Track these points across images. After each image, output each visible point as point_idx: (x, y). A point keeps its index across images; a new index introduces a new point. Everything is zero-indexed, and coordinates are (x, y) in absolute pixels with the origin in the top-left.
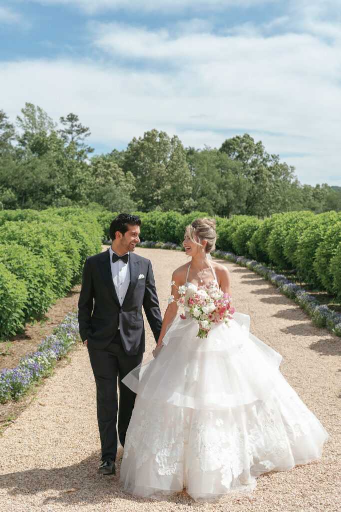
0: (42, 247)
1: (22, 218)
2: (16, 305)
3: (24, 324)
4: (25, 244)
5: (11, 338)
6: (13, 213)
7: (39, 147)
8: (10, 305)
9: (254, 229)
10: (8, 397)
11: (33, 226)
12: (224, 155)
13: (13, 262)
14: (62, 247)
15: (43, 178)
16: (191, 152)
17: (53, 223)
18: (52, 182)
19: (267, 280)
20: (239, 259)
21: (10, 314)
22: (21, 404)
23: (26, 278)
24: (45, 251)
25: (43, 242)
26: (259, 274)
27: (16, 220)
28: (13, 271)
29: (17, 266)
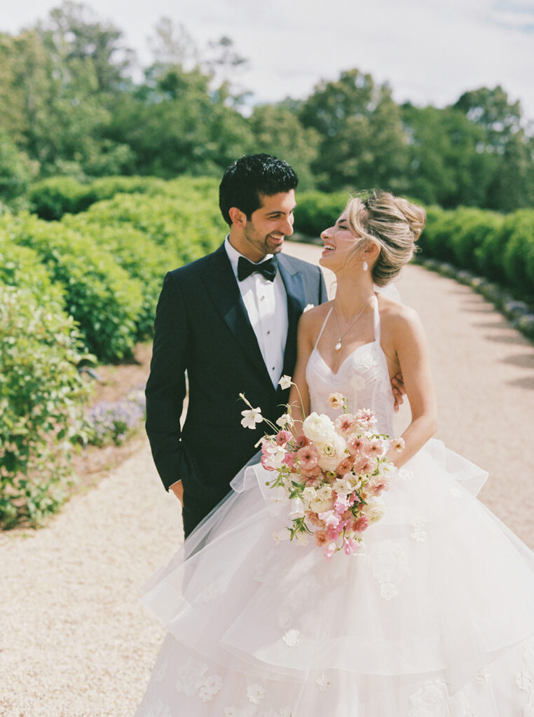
0: (166, 235)
1: (140, 190)
2: (126, 316)
3: (135, 342)
4: (144, 229)
5: (115, 361)
6: (127, 182)
7: (172, 84)
8: (117, 314)
9: (487, 231)
10: (107, 440)
11: (157, 204)
12: (459, 114)
13: (125, 254)
14: (196, 237)
15: (176, 131)
16: (407, 106)
17: (187, 200)
18: (190, 137)
19: (499, 308)
20: (462, 275)
21: (116, 327)
22: (125, 450)
23: (142, 279)
24: (170, 241)
25: (169, 228)
26: (488, 299)
27: (131, 192)
28: (125, 266)
29: (129, 260)
